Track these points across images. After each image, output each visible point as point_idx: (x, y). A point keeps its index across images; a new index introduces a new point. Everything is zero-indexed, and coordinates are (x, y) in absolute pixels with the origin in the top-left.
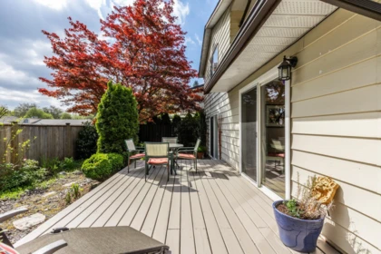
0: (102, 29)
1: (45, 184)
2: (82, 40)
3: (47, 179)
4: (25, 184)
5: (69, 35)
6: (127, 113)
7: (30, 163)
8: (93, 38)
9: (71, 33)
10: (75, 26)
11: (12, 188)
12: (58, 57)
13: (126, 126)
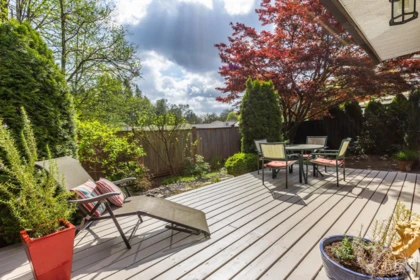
0: (260, 19)
1: (209, 176)
2: (243, 40)
3: (211, 172)
4: (196, 173)
5: (232, 41)
6: (265, 111)
7: (200, 158)
8: (251, 33)
9: (234, 38)
10: (236, 29)
11: (189, 175)
12: (226, 65)
13: (263, 125)
